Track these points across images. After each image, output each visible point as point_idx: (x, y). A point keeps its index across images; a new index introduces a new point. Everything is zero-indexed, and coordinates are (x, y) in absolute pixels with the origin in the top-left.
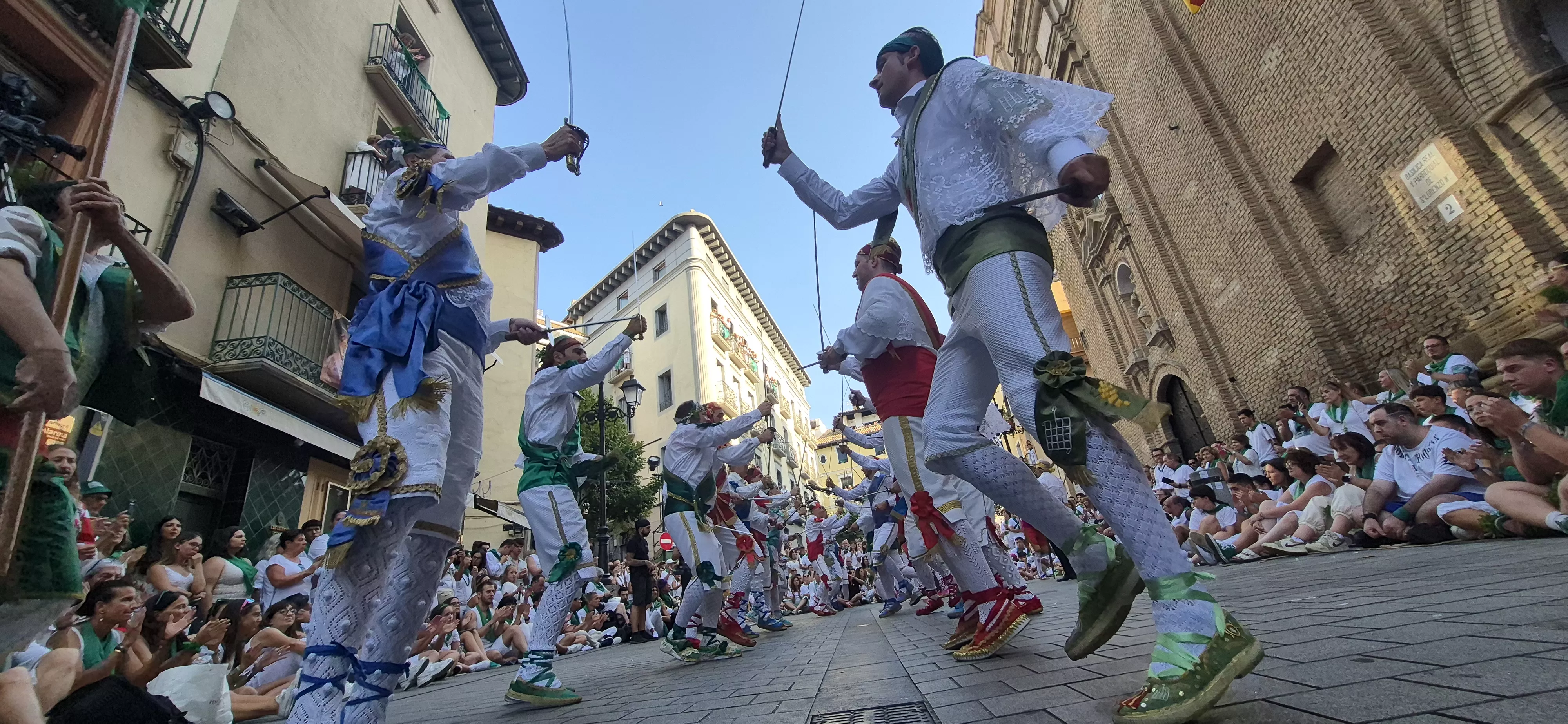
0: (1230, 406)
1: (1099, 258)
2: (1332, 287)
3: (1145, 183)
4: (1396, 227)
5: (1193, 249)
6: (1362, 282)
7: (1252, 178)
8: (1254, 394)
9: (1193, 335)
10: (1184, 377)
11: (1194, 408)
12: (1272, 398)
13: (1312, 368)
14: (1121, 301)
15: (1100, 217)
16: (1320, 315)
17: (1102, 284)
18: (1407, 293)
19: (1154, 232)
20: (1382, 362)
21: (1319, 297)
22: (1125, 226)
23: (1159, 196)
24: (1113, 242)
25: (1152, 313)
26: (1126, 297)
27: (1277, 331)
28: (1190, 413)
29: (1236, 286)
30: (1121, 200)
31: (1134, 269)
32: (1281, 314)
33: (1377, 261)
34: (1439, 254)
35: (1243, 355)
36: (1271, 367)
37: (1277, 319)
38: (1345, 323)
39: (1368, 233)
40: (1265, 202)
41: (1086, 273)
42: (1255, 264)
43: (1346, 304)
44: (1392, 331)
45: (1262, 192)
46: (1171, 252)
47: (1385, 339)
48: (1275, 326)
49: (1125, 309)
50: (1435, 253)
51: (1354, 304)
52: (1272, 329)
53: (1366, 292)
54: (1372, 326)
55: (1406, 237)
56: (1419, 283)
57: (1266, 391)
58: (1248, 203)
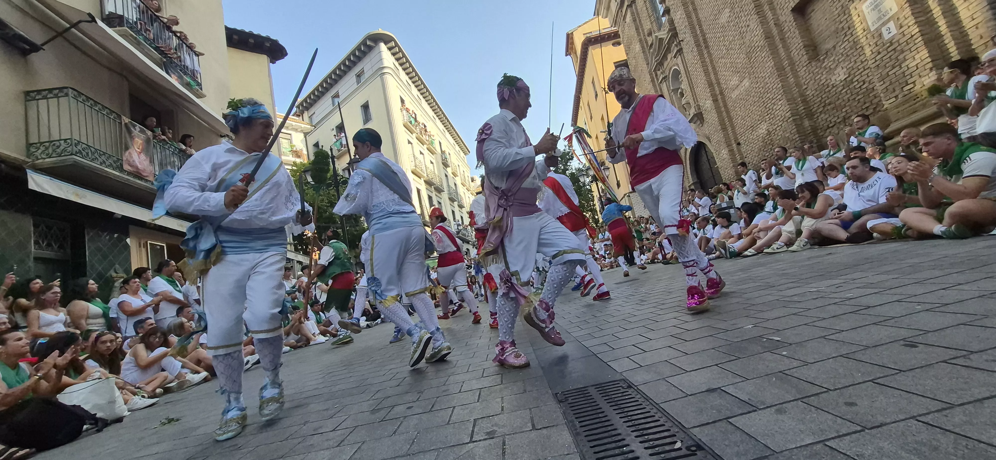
0: (733, 160)
1: (660, 64)
2: (806, 83)
3: (695, 10)
4: (852, 43)
5: (722, 58)
6: (825, 80)
7: (766, 8)
8: (748, 152)
9: (716, 115)
10: (707, 143)
11: (711, 161)
12: (759, 155)
13: (787, 135)
14: (672, 93)
15: (663, 35)
16: (796, 102)
17: (661, 82)
18: (850, 87)
19: (698, 45)
20: (828, 131)
21: (797, 90)
22: (680, 41)
23: (703, 20)
24: (670, 53)
25: (691, 102)
26: (675, 90)
27: (769, 112)
28: (708, 165)
29: (746, 83)
30: (678, 23)
31: (683, 72)
32: (773, 101)
33: (837, 66)
34: (876, 61)
35: (745, 127)
36: (761, 135)
37: (770, 104)
38: (810, 107)
39: (834, 47)
40: (773, 25)
41: (651, 74)
42: (761, 68)
43: (813, 95)
44: (837, 111)
45: (772, 18)
46: (707, 60)
47: (832, 117)
48: (768, 109)
49: (674, 98)
50: (874, 61)
51: (818, 95)
52: (766, 111)
53: (826, 87)
54: (826, 109)
55: (857, 49)
56: (859, 81)
57: (756, 150)
58: (762, 26)
